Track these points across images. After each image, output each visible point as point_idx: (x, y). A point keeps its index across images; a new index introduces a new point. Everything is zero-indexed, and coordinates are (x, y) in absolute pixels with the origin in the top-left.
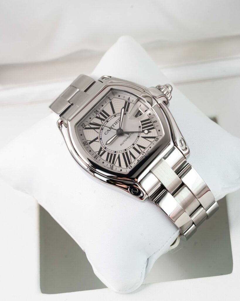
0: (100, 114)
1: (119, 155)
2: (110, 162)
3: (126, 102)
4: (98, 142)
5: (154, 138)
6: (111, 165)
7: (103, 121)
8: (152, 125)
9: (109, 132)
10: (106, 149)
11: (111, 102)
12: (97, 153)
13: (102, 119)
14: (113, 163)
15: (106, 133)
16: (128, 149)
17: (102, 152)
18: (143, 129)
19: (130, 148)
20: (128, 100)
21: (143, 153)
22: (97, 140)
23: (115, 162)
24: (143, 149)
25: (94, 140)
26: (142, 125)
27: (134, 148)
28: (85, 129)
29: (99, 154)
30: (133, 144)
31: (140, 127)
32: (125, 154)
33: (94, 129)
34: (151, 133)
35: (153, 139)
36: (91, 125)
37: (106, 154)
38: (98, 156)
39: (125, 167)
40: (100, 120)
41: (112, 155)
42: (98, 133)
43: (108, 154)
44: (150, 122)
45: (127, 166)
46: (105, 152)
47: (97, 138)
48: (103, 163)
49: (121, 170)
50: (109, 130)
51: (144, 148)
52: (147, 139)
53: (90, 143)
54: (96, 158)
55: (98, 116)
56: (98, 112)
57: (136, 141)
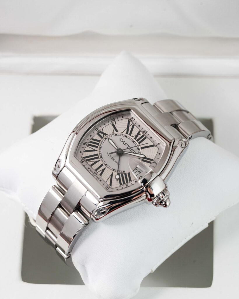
0: (142, 135)
1: (96, 151)
2: (91, 142)
3: (152, 160)
4: (113, 132)
5: (111, 184)
6: (87, 143)
7: (134, 137)
8: (124, 183)
9: (123, 143)
10: (105, 140)
11: (155, 146)
12: (102, 131)
13: (136, 136)
14: (89, 145)
15: (121, 140)
16: (102, 160)
17: (102, 135)
18: (120, 175)
19: (103, 161)
20: (154, 162)
21: (96, 173)
22: (115, 131)
23: (90, 146)
24: (99, 173)
25: (115, 129)
26: (125, 174)
27: (102, 165)
28: (129, 120)
29: (101, 132)
30: (106, 165)
31: (124, 172)
32: (97, 156)
33: (128, 129)
34: (116, 181)
35: (109, 184)
36: (132, 126)
37: (99, 138)
38: (98, 131)
39: (84, 156)
40: (136, 134)
41: (98, 144)
42: (123, 132)
43: (99, 141)
44: (127, 182)
45: (84, 158)
46: (102, 138)
47: (117, 131)
48: (91, 136)
49: (81, 152)
50: (124, 143)
51: (101, 174)
52: (110, 177)
53: (113, 125)
54: (97, 130)
55: (141, 133)
56: (144, 133)
57: (109, 168)
